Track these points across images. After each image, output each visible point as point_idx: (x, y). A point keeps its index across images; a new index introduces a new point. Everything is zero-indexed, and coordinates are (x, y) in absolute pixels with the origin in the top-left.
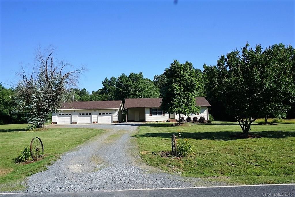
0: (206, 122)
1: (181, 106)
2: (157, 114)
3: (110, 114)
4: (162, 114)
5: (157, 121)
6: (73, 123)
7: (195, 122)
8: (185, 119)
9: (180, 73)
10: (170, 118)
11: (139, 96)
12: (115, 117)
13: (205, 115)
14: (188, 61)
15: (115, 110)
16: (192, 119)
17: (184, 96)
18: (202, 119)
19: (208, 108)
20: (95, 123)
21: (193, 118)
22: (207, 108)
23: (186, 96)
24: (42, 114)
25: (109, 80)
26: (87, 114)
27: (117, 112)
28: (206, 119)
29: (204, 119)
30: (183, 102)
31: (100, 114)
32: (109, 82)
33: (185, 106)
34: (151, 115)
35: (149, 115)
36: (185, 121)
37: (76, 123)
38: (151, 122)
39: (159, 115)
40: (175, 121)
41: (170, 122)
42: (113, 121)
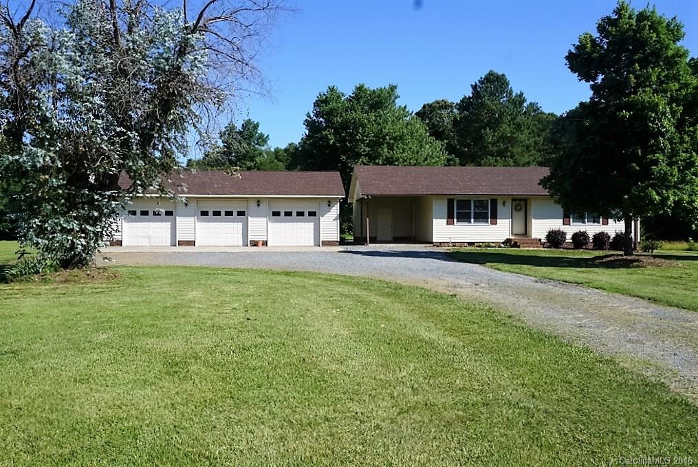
2: (472, 220)
3: (312, 214)
4: (487, 218)
5: (471, 244)
6: (181, 243)
10: (514, 232)
11: (389, 161)
12: (330, 224)
14: (495, 71)
15: (330, 203)
16: (591, 239)
20: (260, 244)
21: (594, 236)
24: (91, 202)
25: (239, 127)
26: (229, 214)
27: (335, 210)
31: (276, 214)
32: (240, 133)
34: (450, 222)
35: (445, 221)
37: (193, 243)
38: (454, 246)
39: (477, 224)
40: (537, 243)
41: (522, 248)
42: (321, 240)
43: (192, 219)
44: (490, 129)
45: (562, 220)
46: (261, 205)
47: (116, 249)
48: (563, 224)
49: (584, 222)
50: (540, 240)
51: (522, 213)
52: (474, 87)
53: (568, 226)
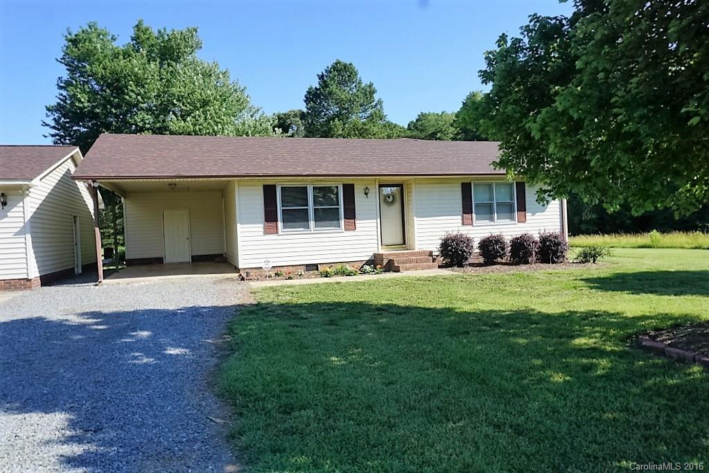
2: (312, 224)
4: (338, 220)
5: (311, 269)
21: (513, 242)
34: (270, 229)
35: (260, 227)
39: (321, 230)
40: (427, 261)
41: (403, 273)
44: (339, 121)
45: (460, 217)
48: (463, 224)
49: (492, 219)
50: (431, 252)
51: (397, 206)
52: (321, 77)
53: (470, 227)
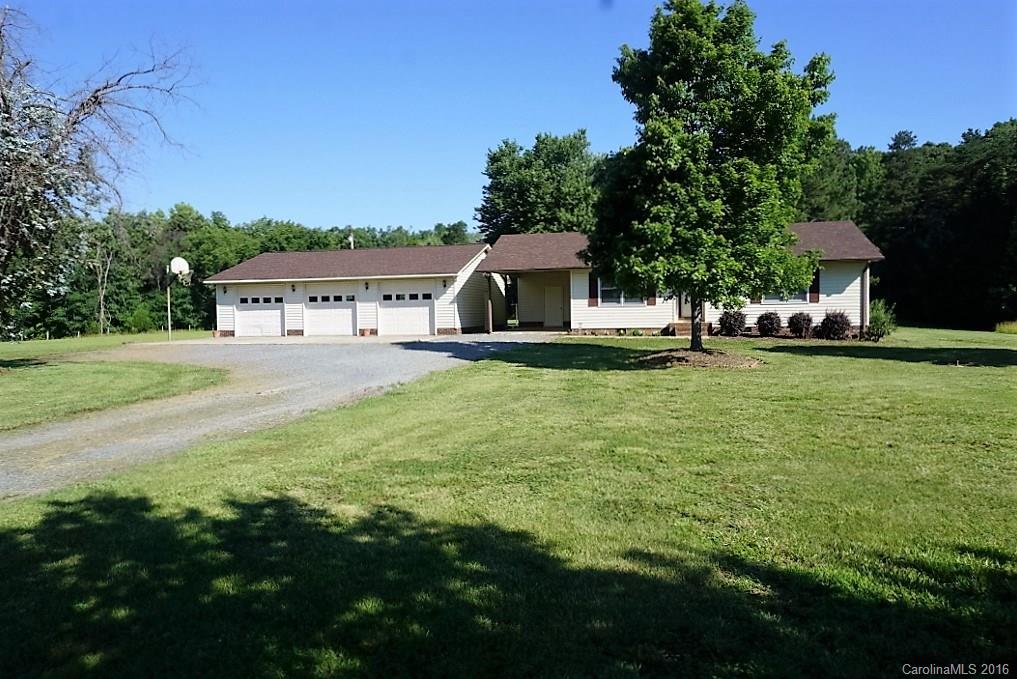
0: (854, 337)
1: (688, 248)
2: (622, 300)
3: (427, 297)
6: (290, 333)
7: (801, 337)
8: (751, 321)
9: (698, 49)
10: (683, 314)
12: (447, 312)
13: (849, 301)
15: (448, 282)
16: (784, 323)
17: (712, 185)
18: (836, 322)
19: (868, 271)
20: (369, 333)
22: (865, 270)
23: (724, 184)
26: (337, 299)
27: (453, 290)
28: (855, 321)
29: (847, 323)
30: (705, 220)
31: (387, 298)
33: (717, 244)
34: (593, 303)
35: (586, 302)
36: (749, 329)
37: (300, 333)
38: (593, 334)
39: (628, 304)
41: (677, 337)
42: (436, 327)
43: (299, 306)
46: (370, 287)
47: (228, 340)
48: (751, 302)
49: (780, 300)
50: (711, 324)
53: (756, 306)
